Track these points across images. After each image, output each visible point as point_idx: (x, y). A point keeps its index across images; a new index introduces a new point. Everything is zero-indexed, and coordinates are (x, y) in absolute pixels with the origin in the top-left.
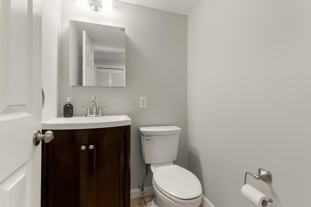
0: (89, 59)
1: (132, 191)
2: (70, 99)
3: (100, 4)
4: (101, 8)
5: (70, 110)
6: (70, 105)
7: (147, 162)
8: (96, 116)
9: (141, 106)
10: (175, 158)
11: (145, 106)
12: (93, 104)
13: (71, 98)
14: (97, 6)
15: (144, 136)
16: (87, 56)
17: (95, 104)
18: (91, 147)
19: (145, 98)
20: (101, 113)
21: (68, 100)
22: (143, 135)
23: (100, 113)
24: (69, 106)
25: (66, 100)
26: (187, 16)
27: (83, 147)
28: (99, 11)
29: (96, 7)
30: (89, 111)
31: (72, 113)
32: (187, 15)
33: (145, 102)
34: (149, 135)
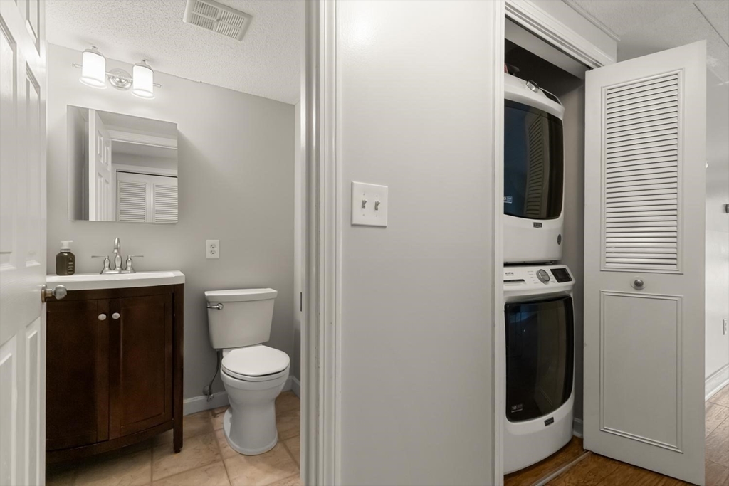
0: (102, 162)
1: (186, 401)
2: (70, 243)
3: (128, 79)
4: (130, 84)
5: (70, 263)
6: (69, 253)
7: (217, 346)
8: (120, 273)
9: (209, 256)
10: (267, 339)
11: (216, 255)
12: (116, 251)
13: (71, 241)
14: (123, 81)
15: (211, 304)
16: (98, 156)
17: (119, 253)
18: (116, 316)
19: (216, 242)
20: (132, 267)
21: (65, 245)
22: (209, 302)
23: (129, 268)
24: (67, 256)
25: (62, 245)
26: (294, 106)
27: (102, 317)
28: (126, 89)
29: (121, 82)
30: (107, 264)
31: (74, 268)
32: (293, 104)
33: (217, 249)
34: (221, 302)
